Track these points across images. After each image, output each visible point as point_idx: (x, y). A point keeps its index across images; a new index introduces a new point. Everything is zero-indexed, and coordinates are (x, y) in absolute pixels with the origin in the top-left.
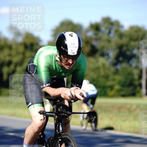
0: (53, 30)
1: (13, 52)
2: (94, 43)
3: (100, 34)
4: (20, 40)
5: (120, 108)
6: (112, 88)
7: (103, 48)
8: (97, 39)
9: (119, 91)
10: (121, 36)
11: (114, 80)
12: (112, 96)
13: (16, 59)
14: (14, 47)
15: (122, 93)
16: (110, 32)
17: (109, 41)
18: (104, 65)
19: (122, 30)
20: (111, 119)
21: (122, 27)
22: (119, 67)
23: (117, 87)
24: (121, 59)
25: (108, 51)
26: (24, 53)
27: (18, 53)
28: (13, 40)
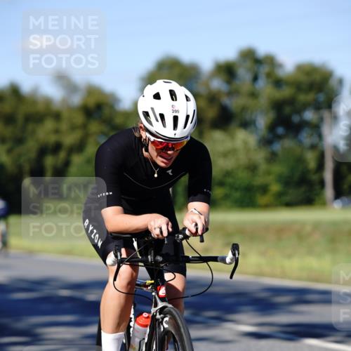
1: (64, 126)
2: (226, 101)
3: (237, 83)
4: (77, 100)
5: (281, 231)
6: (264, 189)
7: (244, 109)
8: (230, 94)
9: (280, 195)
10: (278, 83)
11: (268, 173)
12: (266, 207)
13: (69, 139)
14: (65, 114)
15: (287, 198)
16: (255, 79)
17: (254, 95)
18: (245, 143)
19: (281, 73)
20: (263, 254)
21: (280, 66)
22: (277, 147)
23: (275, 188)
24: (280, 130)
25: (253, 117)
26: (84, 126)
27: (73, 128)
28: (64, 101)
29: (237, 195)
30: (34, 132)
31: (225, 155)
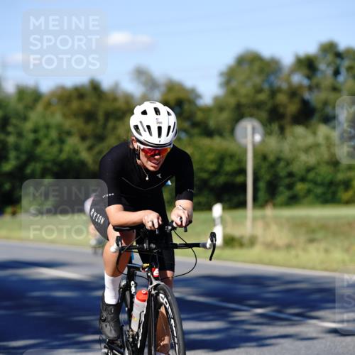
0: (222, 74)
2: (307, 96)
7: (326, 103)
8: (311, 88)
18: (328, 138)
29: (319, 190)
30: (114, 128)
31: (307, 150)
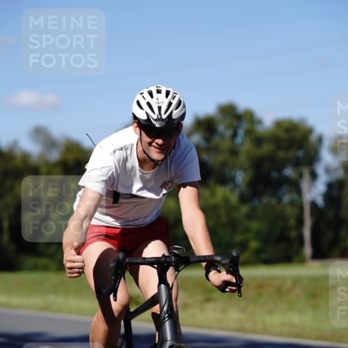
3: (216, 139)
4: (55, 156)
6: (243, 246)
9: (258, 252)
10: (259, 141)
11: (247, 231)
15: (264, 256)
16: (235, 135)
17: (234, 152)
19: (260, 129)
20: (243, 310)
21: (260, 122)
22: (256, 203)
23: (254, 244)
25: (233, 173)
28: (42, 156)
